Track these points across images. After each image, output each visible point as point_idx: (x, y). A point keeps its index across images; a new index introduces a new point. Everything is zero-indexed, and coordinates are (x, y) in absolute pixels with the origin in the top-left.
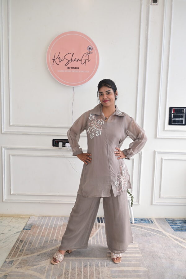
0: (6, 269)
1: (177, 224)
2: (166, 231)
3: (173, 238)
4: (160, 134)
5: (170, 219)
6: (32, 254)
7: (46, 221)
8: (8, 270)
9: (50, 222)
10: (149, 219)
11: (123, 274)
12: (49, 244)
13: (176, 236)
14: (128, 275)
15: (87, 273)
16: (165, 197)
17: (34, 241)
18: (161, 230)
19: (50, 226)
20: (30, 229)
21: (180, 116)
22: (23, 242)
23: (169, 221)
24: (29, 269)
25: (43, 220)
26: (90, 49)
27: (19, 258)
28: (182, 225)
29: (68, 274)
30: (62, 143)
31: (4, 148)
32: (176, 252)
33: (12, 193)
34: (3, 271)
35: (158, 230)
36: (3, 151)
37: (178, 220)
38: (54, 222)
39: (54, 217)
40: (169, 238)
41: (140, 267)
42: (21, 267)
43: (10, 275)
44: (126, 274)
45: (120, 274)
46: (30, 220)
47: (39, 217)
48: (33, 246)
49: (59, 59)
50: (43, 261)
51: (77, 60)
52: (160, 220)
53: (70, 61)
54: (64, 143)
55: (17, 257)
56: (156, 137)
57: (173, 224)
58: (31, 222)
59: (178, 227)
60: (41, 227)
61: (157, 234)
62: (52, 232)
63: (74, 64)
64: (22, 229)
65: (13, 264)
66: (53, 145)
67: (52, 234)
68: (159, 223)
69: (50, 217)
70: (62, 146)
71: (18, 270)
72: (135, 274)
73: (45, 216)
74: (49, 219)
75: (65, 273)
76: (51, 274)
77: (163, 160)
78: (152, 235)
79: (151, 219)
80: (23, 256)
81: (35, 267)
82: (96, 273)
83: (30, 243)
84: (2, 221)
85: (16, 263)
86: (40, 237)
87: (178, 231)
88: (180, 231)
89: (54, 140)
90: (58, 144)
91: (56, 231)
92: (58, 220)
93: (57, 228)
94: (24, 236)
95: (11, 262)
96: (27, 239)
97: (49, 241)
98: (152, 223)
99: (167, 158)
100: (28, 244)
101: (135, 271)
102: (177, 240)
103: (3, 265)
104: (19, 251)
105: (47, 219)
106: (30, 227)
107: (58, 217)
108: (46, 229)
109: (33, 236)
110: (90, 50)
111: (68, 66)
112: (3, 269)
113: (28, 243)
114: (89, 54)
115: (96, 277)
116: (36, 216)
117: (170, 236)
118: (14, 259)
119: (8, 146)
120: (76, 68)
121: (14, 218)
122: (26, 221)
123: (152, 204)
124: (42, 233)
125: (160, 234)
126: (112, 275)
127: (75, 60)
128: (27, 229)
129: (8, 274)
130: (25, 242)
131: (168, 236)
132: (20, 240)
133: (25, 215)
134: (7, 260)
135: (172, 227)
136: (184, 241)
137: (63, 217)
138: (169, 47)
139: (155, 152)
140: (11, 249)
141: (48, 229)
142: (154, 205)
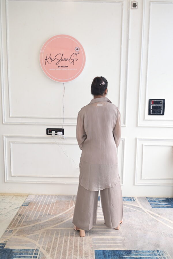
0: (7, 236)
1: (156, 202)
2: (145, 207)
3: (150, 213)
4: (140, 123)
5: (150, 198)
6: (28, 225)
7: (42, 199)
8: (8, 237)
9: (45, 199)
10: (132, 197)
11: (103, 241)
12: (43, 218)
13: (153, 212)
14: (107, 242)
15: (73, 240)
16: (146, 178)
17: (30, 214)
18: (141, 207)
19: (45, 203)
20: (27, 206)
21: (159, 107)
22: (22, 216)
23: (149, 199)
24: (25, 237)
25: (39, 197)
26: (77, 49)
27: (17, 228)
28: (160, 203)
29: (57, 241)
30: (54, 132)
31: (5, 136)
32: (150, 224)
33: (12, 175)
34: (4, 238)
35: (138, 207)
36: (4, 139)
37: (157, 199)
38: (49, 200)
39: (49, 196)
40: (146, 213)
41: (117, 236)
42: (19, 235)
43: (9, 241)
44: (105, 241)
45: (99, 241)
46: (28, 198)
47: (36, 195)
48: (29, 219)
49: (50, 59)
50: (37, 230)
51: (66, 60)
52: (141, 198)
53: (60, 61)
54: (56, 132)
55: (16, 227)
56: (137, 126)
57: (152, 202)
58: (29, 200)
59: (157, 205)
60: (37, 204)
61: (136, 210)
62: (46, 208)
63: (64, 63)
64: (21, 205)
65: (13, 233)
66: (47, 134)
67: (46, 209)
68: (140, 201)
69: (45, 195)
70: (54, 134)
71: (16, 237)
72: (113, 241)
73: (41, 195)
74: (44, 198)
75: (54, 240)
76: (43, 241)
77: (144, 146)
78: (132, 211)
79: (133, 197)
80: (21, 227)
81: (30, 235)
82: (80, 240)
83: (27, 217)
84: (4, 199)
85: (15, 232)
86: (36, 212)
87: (156, 208)
88: (157, 208)
89: (47, 129)
90: (51, 133)
91: (50, 207)
92: (52, 198)
93: (51, 205)
94: (22, 211)
95: (11, 231)
96: (24, 213)
97: (43, 215)
98: (134, 200)
99: (147, 144)
100: (26, 218)
101: (113, 239)
102: (153, 215)
103: (4, 233)
104: (18, 222)
105: (43, 198)
106: (27, 204)
107: (52, 196)
108: (41, 206)
109: (30, 211)
110: (78, 51)
111: (59, 65)
112: (4, 236)
113: (25, 216)
114: (76, 54)
115: (80, 243)
116: (33, 195)
117: (148, 212)
118: (13, 229)
119: (9, 135)
120: (65, 67)
121: (15, 196)
122: (25, 199)
123: (134, 184)
124: (37, 209)
125: (139, 210)
126: (93, 242)
127: (64, 60)
128: (25, 206)
129: (7, 240)
130: (23, 215)
131: (146, 211)
132: (18, 214)
133: (24, 194)
134: (7, 230)
135: (151, 205)
136: (159, 216)
137: (56, 196)
138: (148, 46)
139: (136, 139)
140: (11, 221)
141: (43, 205)
142: (136, 185)
